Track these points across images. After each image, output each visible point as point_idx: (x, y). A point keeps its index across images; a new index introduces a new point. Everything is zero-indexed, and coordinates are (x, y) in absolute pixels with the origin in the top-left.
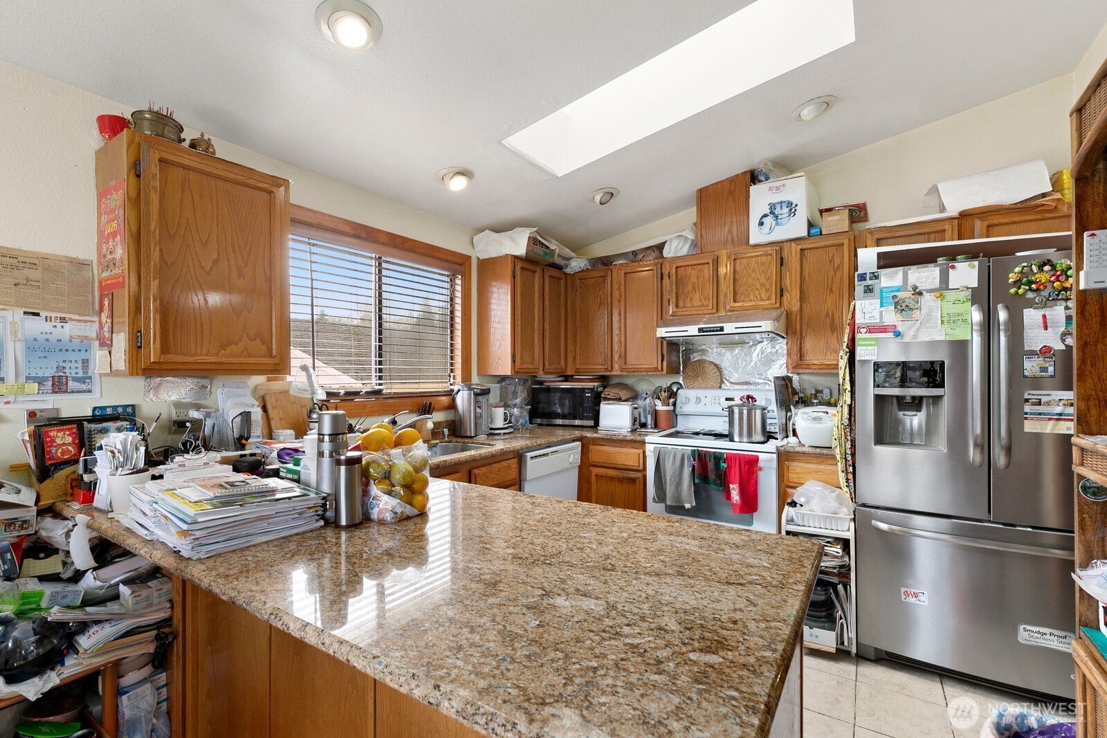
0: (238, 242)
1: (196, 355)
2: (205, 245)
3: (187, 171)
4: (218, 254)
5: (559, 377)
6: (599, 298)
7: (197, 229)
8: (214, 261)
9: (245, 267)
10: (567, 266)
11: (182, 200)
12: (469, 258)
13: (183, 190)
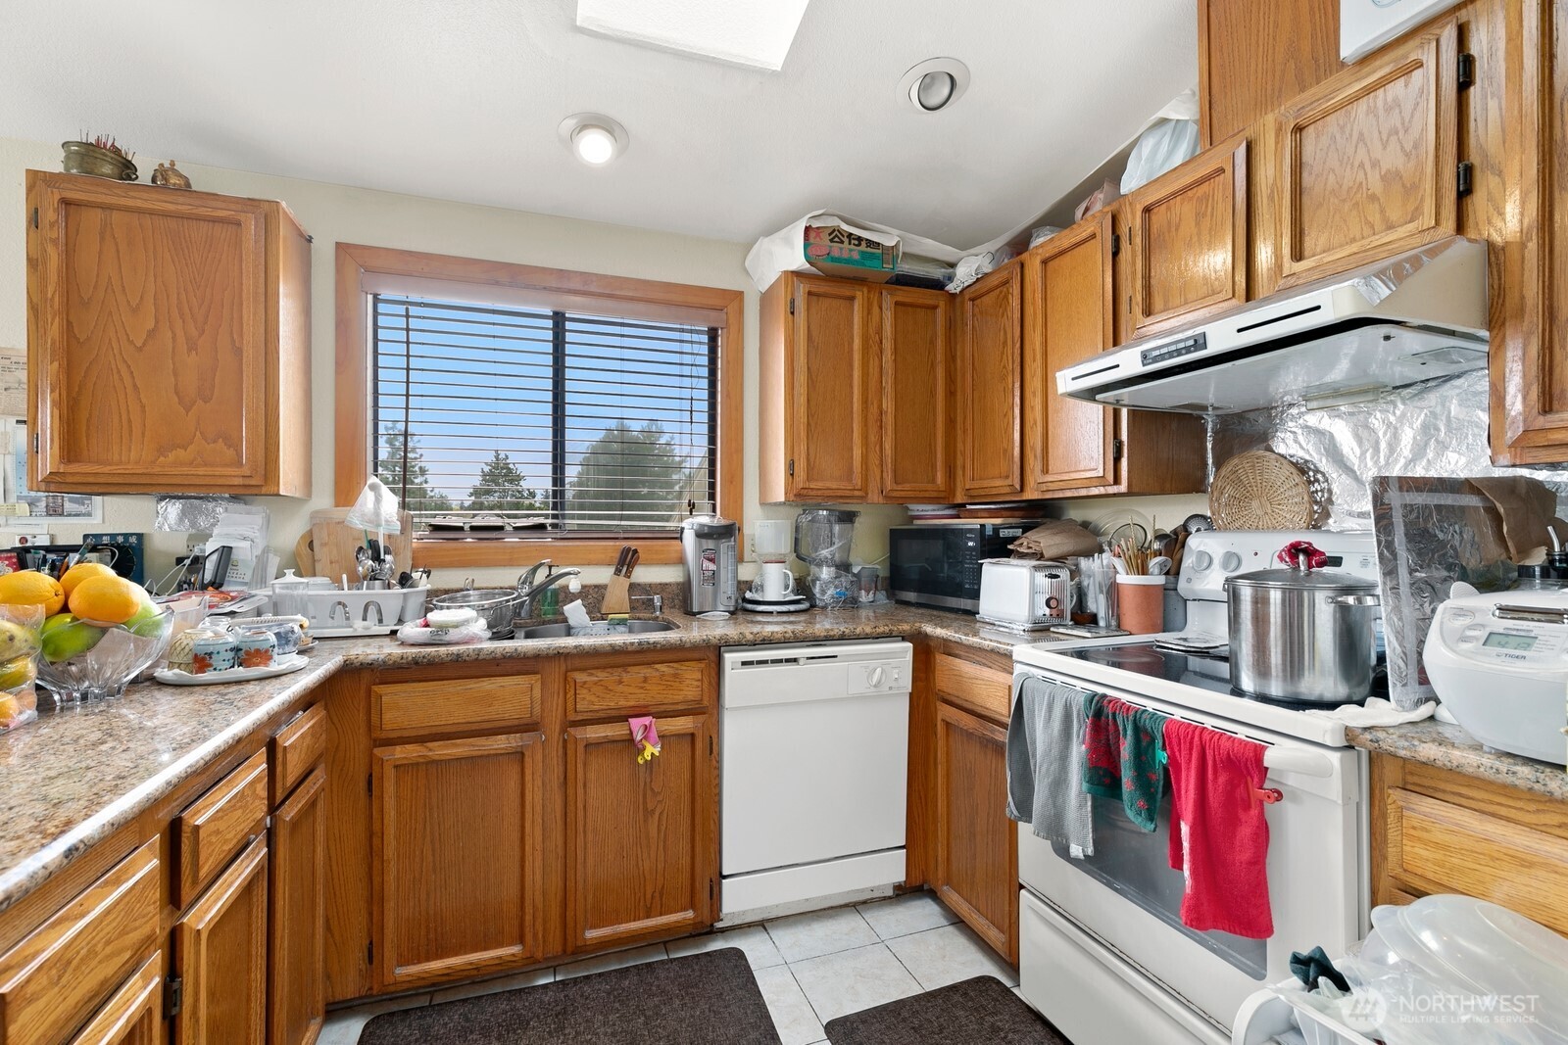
0: (188, 302)
1: (120, 462)
2: (135, 310)
3: (108, 212)
4: (157, 322)
5: (949, 508)
6: (1002, 333)
7: (124, 290)
8: (149, 331)
9: (200, 337)
10: (951, 279)
11: (100, 253)
12: (738, 296)
13: (102, 239)
